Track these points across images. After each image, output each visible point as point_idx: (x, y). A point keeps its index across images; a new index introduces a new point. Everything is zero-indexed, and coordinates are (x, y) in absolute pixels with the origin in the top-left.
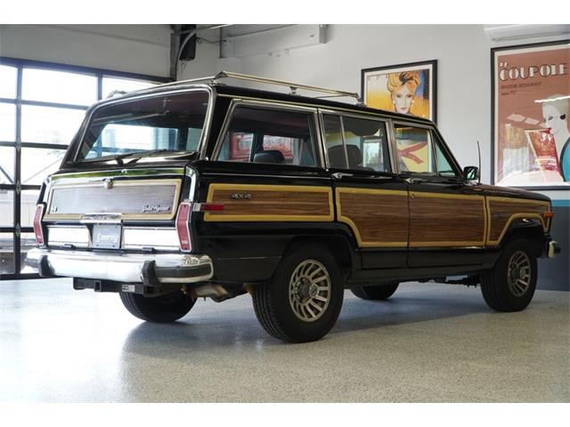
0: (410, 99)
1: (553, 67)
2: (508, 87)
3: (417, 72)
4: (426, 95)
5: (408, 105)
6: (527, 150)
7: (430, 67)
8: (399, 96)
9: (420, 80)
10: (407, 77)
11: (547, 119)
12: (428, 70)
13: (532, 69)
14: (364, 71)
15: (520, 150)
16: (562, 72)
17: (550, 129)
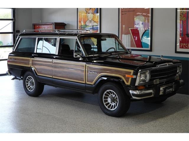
0: (92, 15)
2: (124, 11)
5: (92, 17)
6: (129, 35)
8: (89, 13)
11: (137, 24)
15: (128, 35)
17: (138, 28)
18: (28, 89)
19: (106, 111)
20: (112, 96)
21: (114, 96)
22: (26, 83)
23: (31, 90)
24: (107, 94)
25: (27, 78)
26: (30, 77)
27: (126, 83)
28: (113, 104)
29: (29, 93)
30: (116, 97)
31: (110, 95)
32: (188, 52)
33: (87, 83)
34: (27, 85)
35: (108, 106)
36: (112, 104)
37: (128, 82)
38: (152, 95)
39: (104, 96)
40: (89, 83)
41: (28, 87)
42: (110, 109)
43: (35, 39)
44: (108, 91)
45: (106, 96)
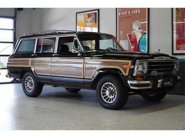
0: (91, 23)
1: (136, 10)
2: (121, 18)
3: (93, 13)
4: (96, 22)
5: (90, 25)
6: (127, 41)
7: (97, 11)
8: (87, 22)
9: (94, 16)
10: (90, 15)
11: (134, 29)
12: (96, 13)
13: (129, 11)
15: (125, 41)
16: (139, 12)
17: (135, 33)
18: (27, 90)
19: (104, 104)
20: (110, 89)
21: (112, 88)
22: (25, 84)
23: (30, 91)
24: (105, 87)
25: (26, 79)
26: (29, 78)
27: (124, 74)
28: (112, 97)
29: (28, 93)
30: (114, 90)
31: (108, 89)
32: (184, 53)
33: (86, 77)
34: (26, 86)
35: (106, 99)
36: (110, 97)
37: (125, 72)
38: (149, 86)
39: (102, 89)
40: (87, 77)
41: (27, 88)
42: (108, 102)
43: (35, 40)
44: (106, 84)
45: (104, 89)
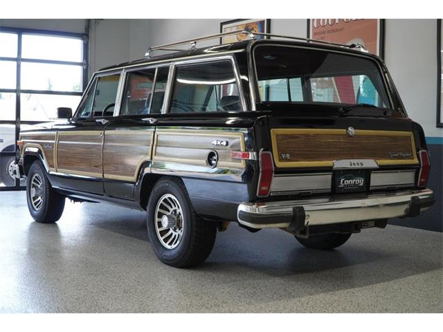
3: (257, 23)
9: (258, 30)
14: (222, 24)
